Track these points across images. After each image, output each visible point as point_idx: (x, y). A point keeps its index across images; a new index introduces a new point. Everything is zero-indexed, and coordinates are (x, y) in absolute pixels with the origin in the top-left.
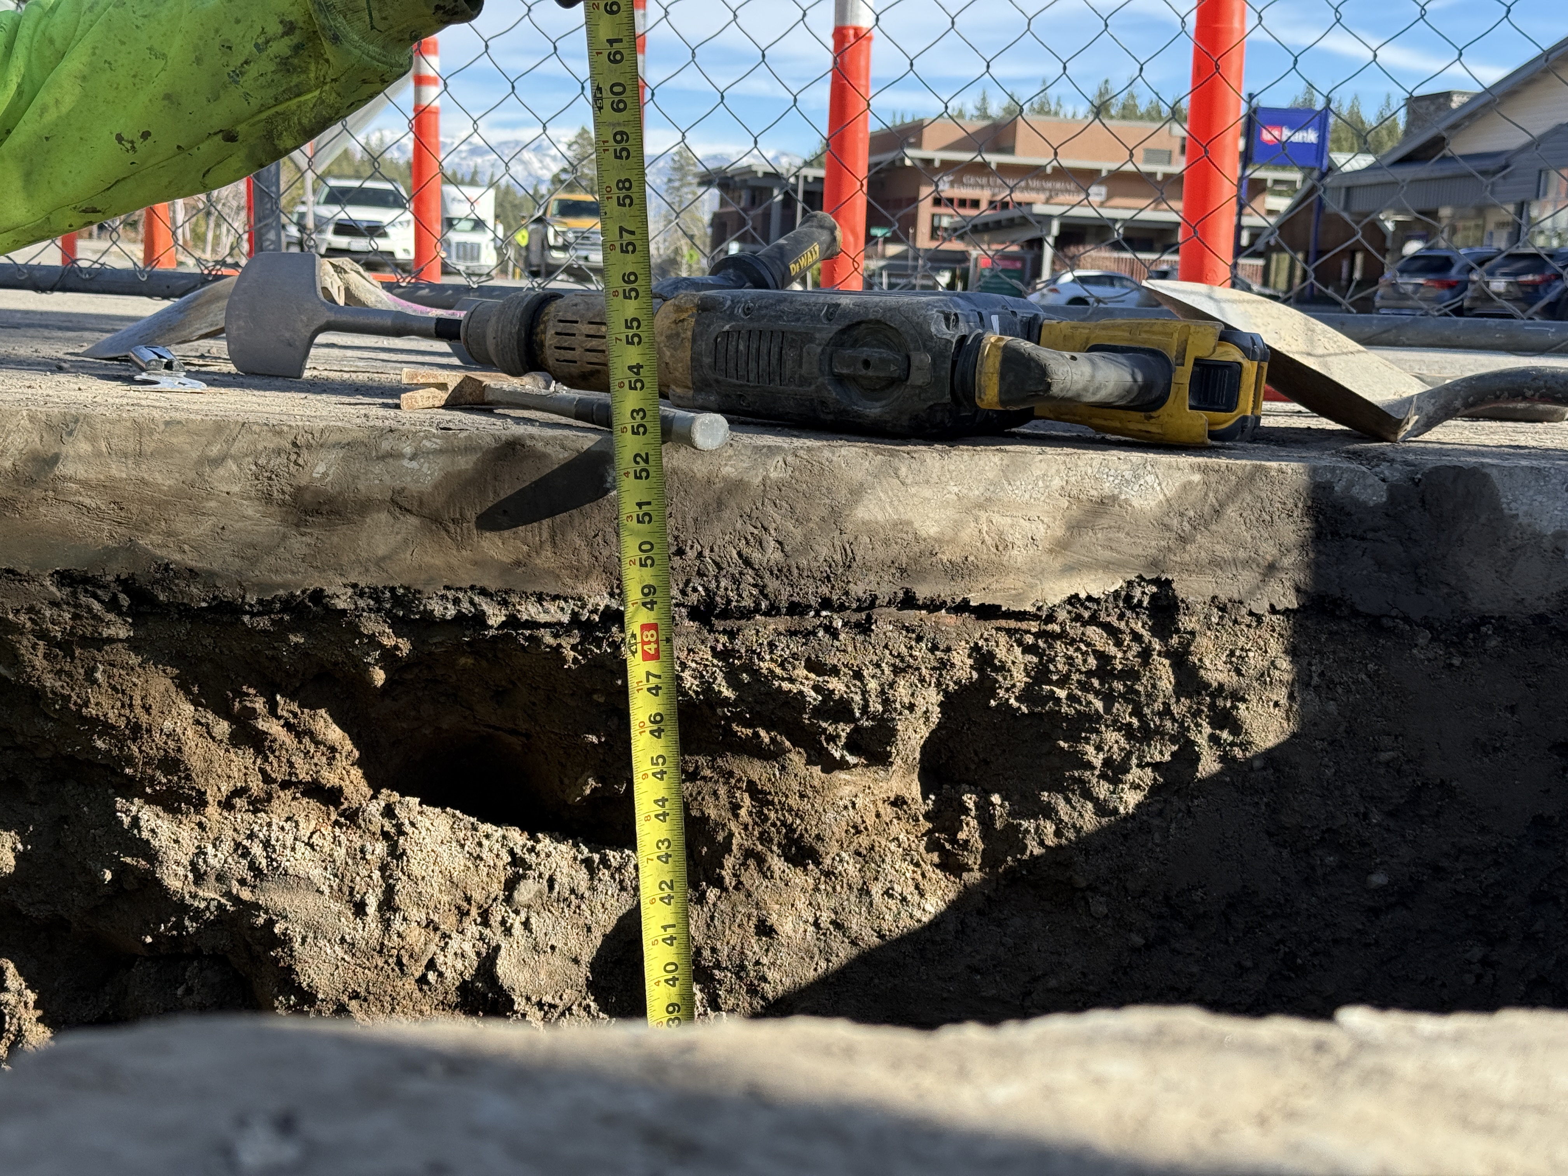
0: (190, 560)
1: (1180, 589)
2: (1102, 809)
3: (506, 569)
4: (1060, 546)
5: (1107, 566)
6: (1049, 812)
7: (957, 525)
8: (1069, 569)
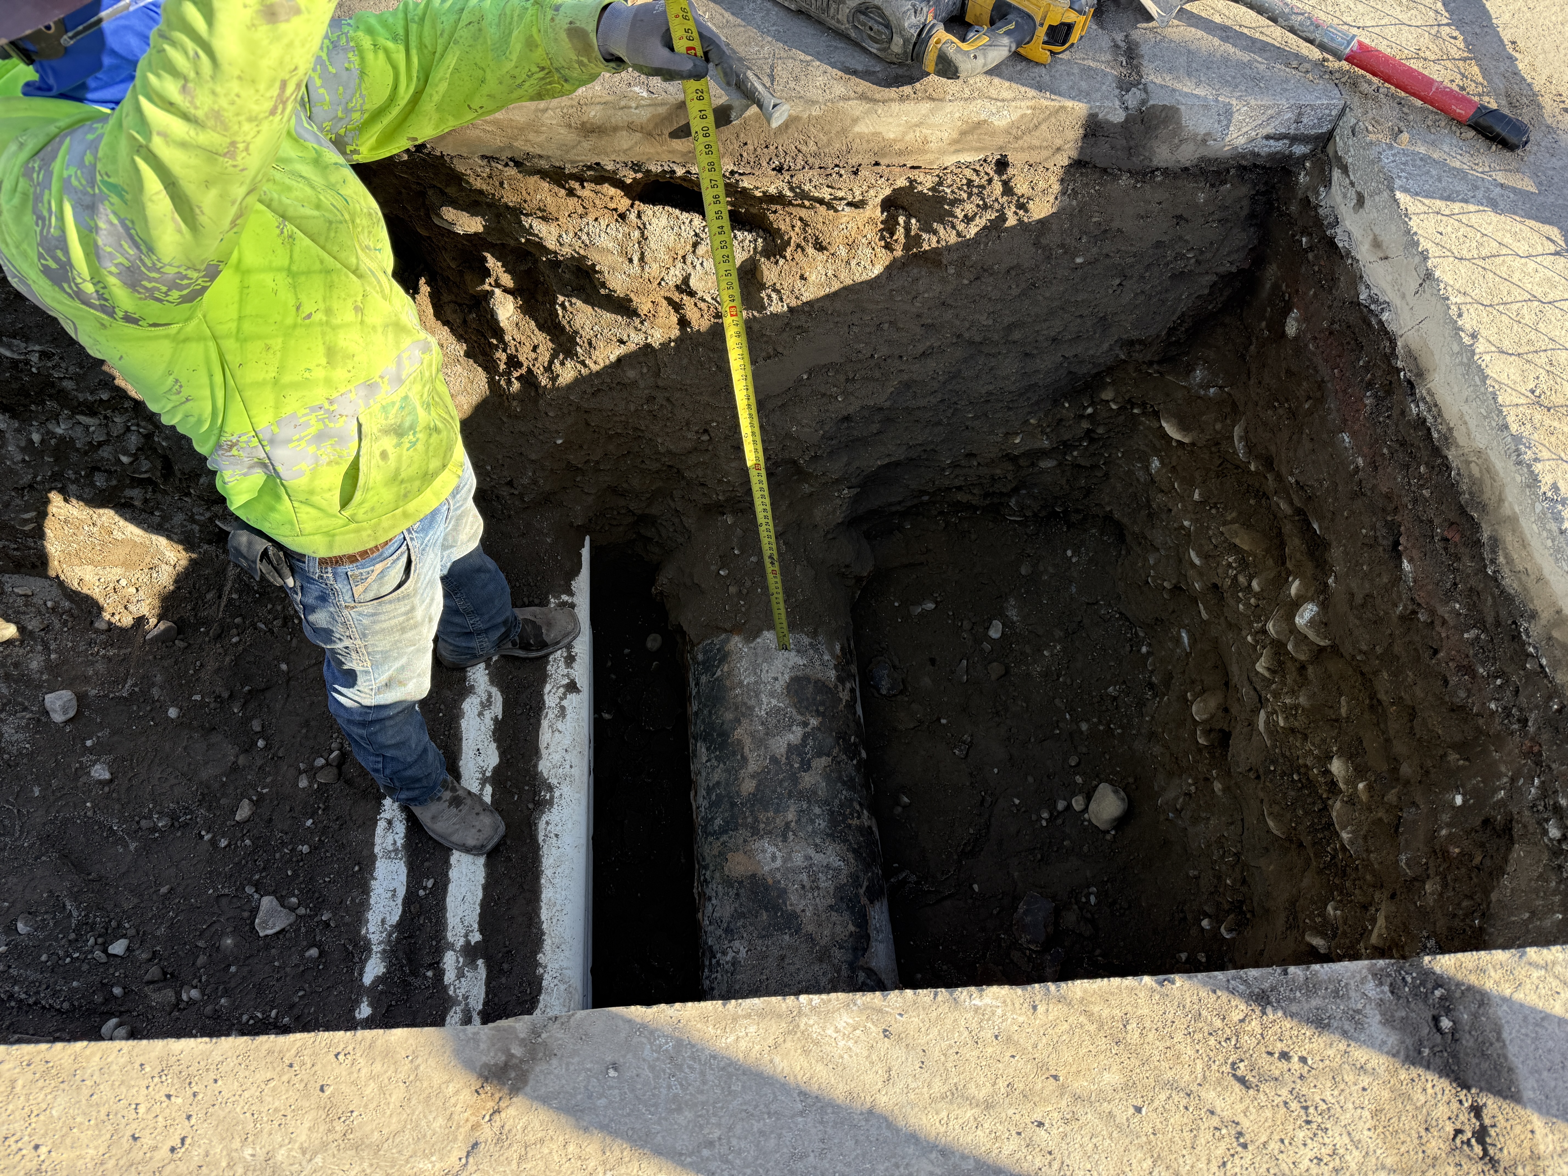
0: (538, 151)
1: (1010, 159)
2: (959, 234)
3: (684, 155)
4: (955, 142)
5: (977, 150)
6: (935, 232)
7: (905, 134)
8: (957, 151)
